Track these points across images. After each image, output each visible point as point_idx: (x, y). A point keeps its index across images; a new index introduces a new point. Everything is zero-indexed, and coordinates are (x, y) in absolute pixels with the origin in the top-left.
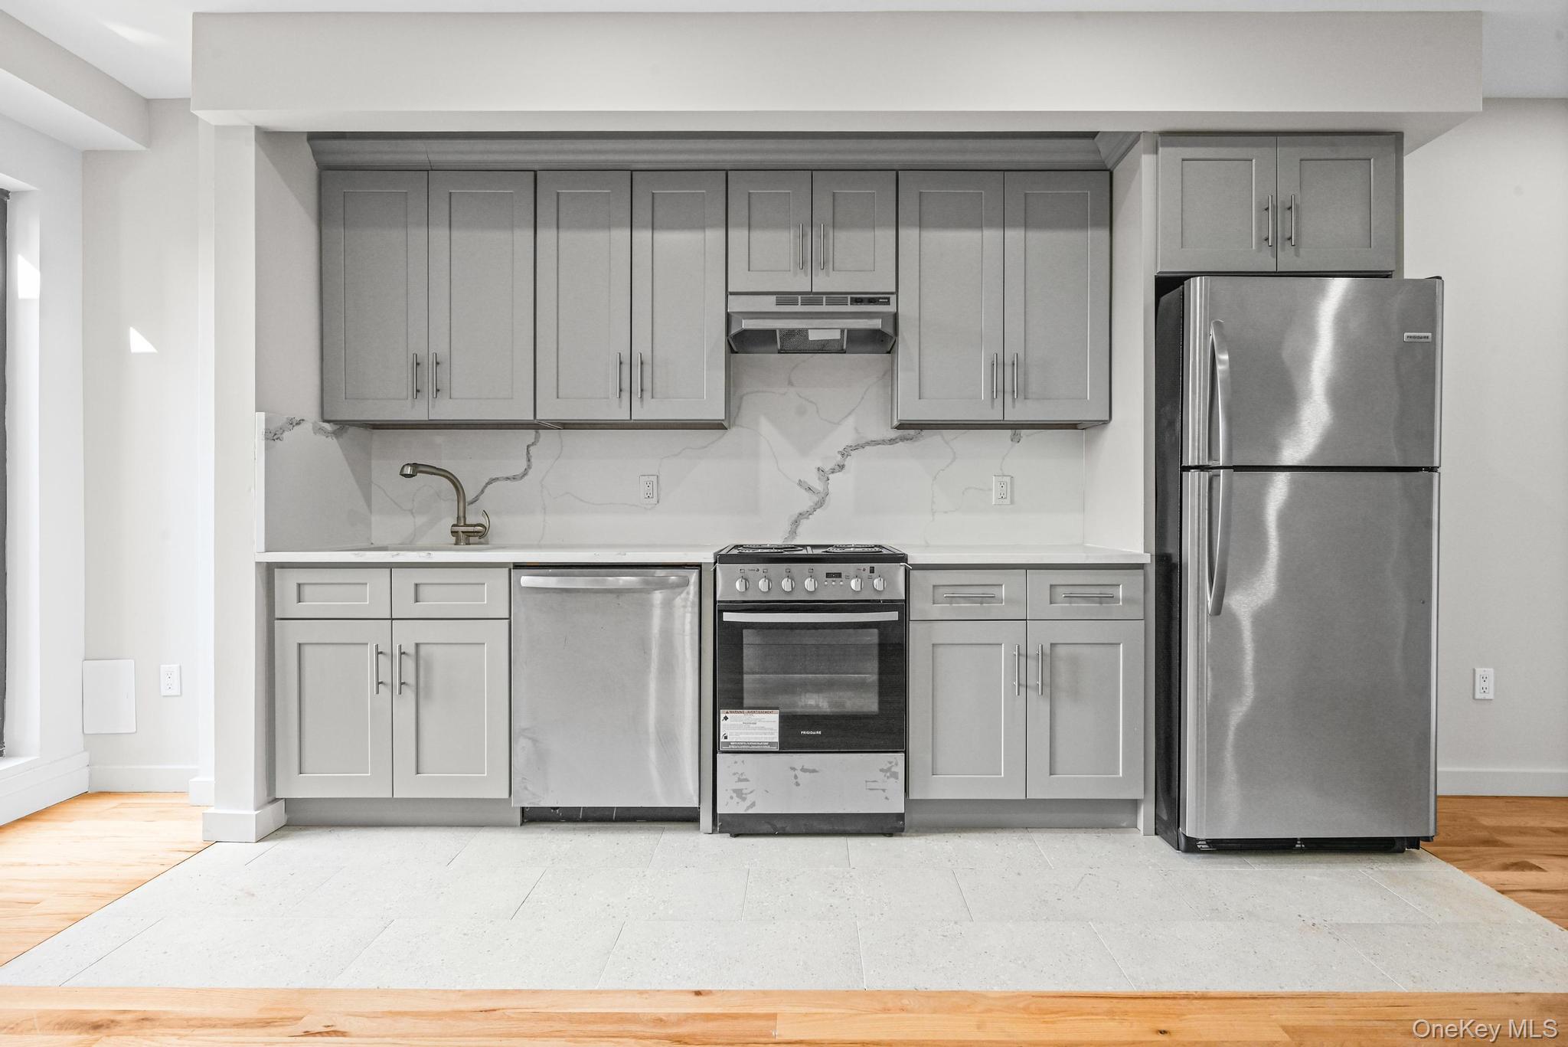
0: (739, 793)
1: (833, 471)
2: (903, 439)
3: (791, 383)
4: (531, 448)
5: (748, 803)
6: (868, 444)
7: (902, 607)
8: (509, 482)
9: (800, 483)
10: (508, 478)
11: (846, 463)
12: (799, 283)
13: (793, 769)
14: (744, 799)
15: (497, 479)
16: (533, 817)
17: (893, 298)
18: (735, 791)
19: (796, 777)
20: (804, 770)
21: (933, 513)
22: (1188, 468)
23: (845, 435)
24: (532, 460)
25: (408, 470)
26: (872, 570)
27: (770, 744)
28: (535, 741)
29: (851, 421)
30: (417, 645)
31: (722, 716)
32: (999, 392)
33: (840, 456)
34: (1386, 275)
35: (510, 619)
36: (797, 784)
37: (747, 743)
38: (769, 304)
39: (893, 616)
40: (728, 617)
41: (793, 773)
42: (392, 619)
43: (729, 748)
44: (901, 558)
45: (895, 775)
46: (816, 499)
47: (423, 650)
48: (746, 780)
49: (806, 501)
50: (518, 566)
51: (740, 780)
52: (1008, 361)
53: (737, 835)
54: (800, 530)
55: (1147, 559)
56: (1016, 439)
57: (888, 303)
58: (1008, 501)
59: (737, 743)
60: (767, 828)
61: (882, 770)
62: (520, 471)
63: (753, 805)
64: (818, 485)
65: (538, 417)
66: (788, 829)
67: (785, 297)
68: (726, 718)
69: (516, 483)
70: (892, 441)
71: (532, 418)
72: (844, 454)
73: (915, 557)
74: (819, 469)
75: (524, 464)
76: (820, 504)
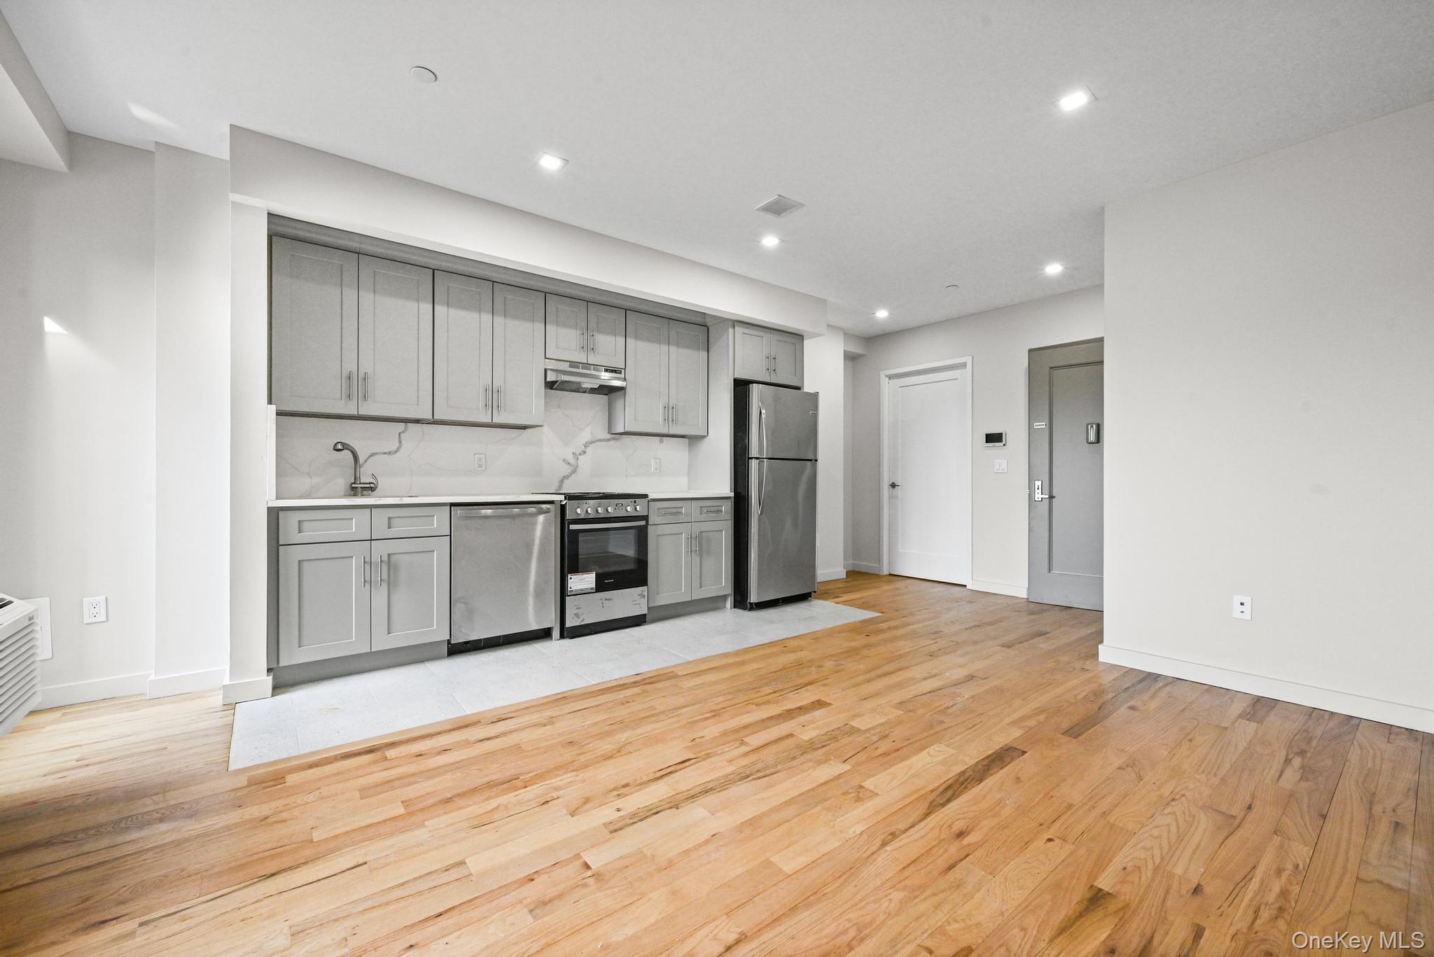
0: (577, 615)
1: (580, 454)
2: (614, 439)
3: (559, 407)
4: (402, 435)
5: (581, 619)
6: (597, 441)
7: (646, 518)
8: (386, 455)
9: (564, 460)
10: (385, 453)
11: (587, 451)
12: (580, 357)
13: (601, 600)
14: (579, 618)
15: (377, 453)
16: (455, 650)
17: (623, 371)
18: (575, 614)
19: (602, 603)
20: (606, 600)
21: (627, 476)
22: (752, 458)
23: (586, 436)
24: (403, 442)
25: (339, 447)
26: (635, 502)
27: (591, 589)
28: (466, 604)
29: (588, 429)
30: (389, 555)
31: (569, 577)
32: (666, 420)
33: (583, 447)
34: (798, 388)
35: (451, 535)
36: (603, 607)
37: (581, 590)
38: (565, 367)
39: (643, 523)
40: (573, 527)
41: (601, 601)
42: (371, 540)
43: (572, 593)
44: (645, 496)
45: (644, 597)
46: (572, 469)
47: (393, 558)
48: (580, 608)
49: (566, 470)
50: (452, 505)
51: (577, 608)
52: (670, 407)
53: (572, 638)
54: (564, 485)
55: (732, 495)
56: (661, 442)
57: (621, 373)
58: (658, 471)
59: (576, 590)
60: (588, 631)
61: (639, 595)
62: (394, 448)
63: (583, 620)
64: (572, 461)
65: (435, 418)
66: (598, 630)
67: (573, 364)
68: (571, 578)
69: (391, 457)
70: (608, 440)
71: (431, 417)
72: (586, 446)
73: (651, 496)
74: (573, 453)
75: (397, 444)
76: (574, 472)
